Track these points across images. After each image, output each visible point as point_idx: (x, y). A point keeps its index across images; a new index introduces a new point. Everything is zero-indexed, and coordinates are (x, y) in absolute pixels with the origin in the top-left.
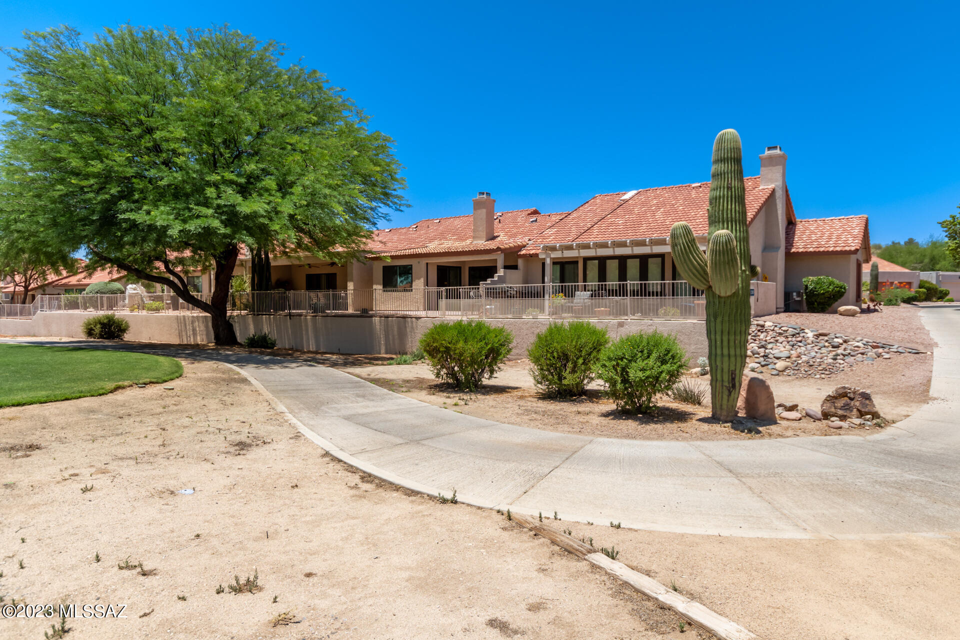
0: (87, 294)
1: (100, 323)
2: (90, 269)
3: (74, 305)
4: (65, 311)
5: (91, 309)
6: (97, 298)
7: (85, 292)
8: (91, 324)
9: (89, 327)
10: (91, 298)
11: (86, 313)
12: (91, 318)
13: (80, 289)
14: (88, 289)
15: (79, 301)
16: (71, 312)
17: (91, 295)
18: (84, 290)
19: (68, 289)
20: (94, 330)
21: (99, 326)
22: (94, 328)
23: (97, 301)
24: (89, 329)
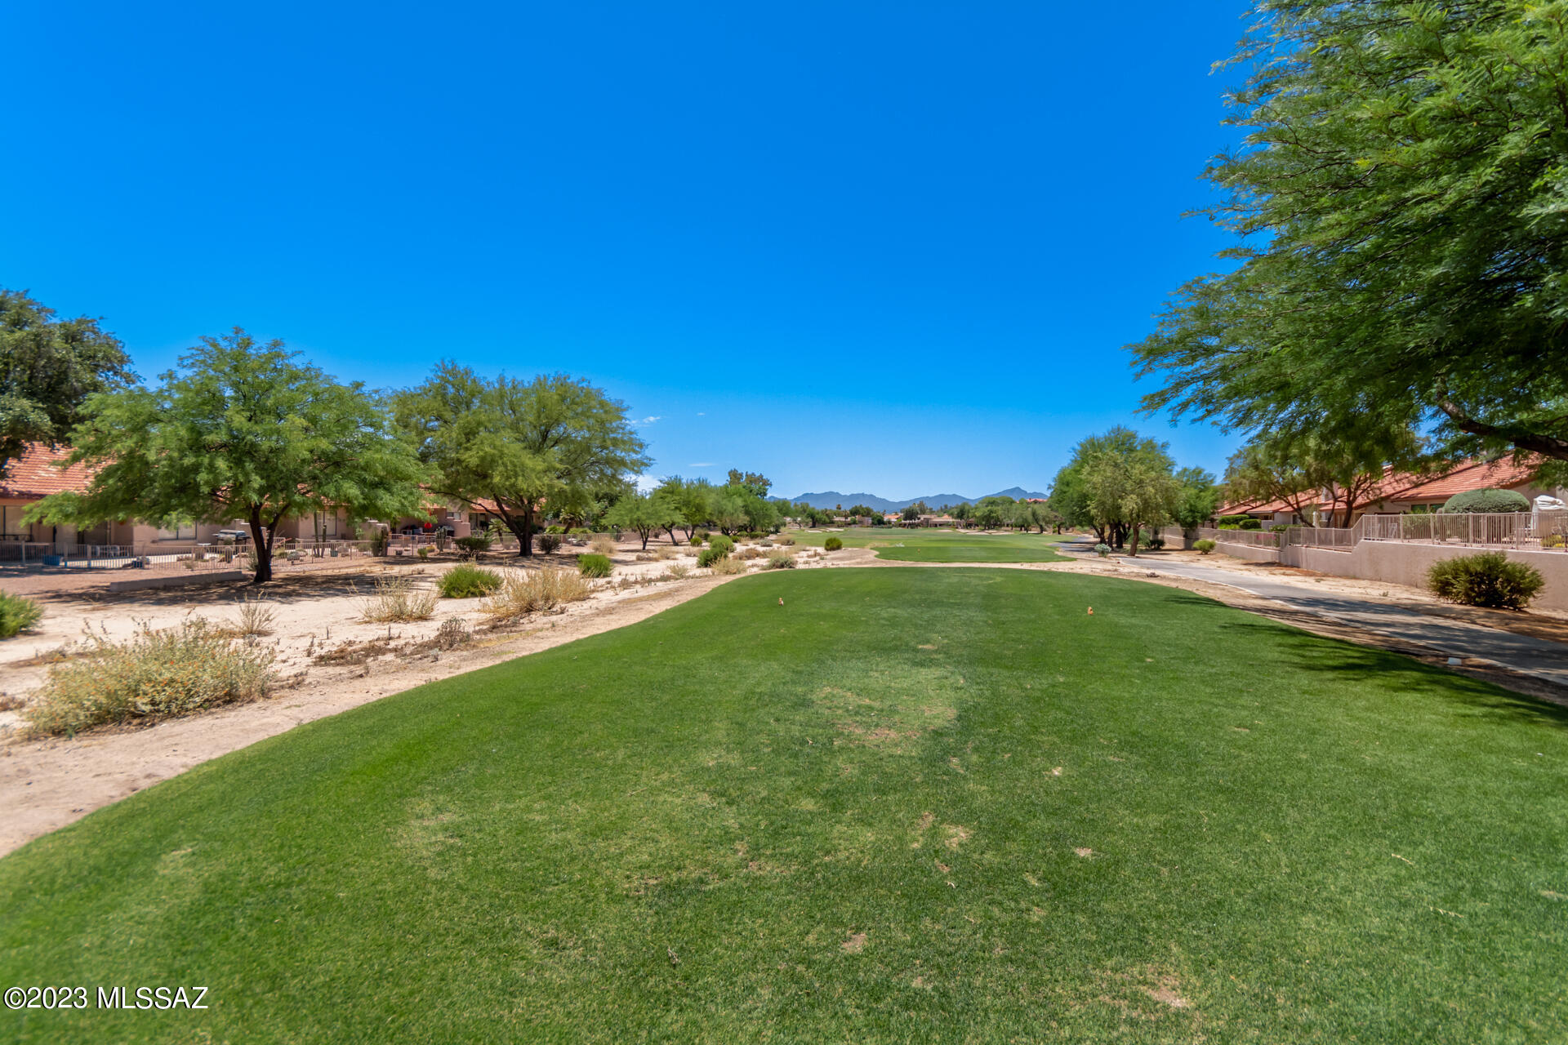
0: (1446, 512)
1: (1467, 571)
2: (1443, 464)
3: (1422, 531)
4: (1406, 542)
5: (1456, 539)
6: (1467, 518)
7: (1443, 509)
8: (1446, 573)
9: (1443, 578)
10: (1454, 520)
11: (1444, 546)
12: (1447, 558)
13: (1437, 502)
14: (1448, 504)
15: (1432, 525)
16: (1415, 543)
17: (1455, 514)
18: (1442, 505)
19: (1417, 504)
20: (1452, 585)
21: (1463, 577)
22: (1453, 581)
23: (1466, 526)
24: (1441, 582)
